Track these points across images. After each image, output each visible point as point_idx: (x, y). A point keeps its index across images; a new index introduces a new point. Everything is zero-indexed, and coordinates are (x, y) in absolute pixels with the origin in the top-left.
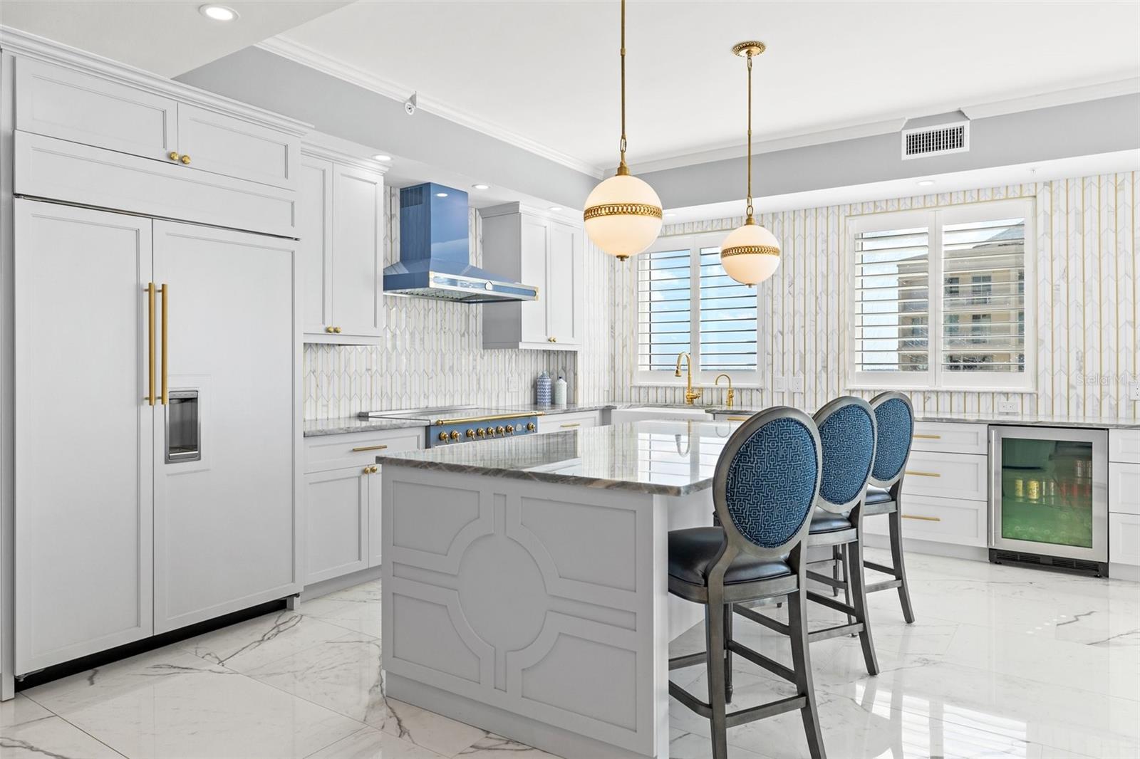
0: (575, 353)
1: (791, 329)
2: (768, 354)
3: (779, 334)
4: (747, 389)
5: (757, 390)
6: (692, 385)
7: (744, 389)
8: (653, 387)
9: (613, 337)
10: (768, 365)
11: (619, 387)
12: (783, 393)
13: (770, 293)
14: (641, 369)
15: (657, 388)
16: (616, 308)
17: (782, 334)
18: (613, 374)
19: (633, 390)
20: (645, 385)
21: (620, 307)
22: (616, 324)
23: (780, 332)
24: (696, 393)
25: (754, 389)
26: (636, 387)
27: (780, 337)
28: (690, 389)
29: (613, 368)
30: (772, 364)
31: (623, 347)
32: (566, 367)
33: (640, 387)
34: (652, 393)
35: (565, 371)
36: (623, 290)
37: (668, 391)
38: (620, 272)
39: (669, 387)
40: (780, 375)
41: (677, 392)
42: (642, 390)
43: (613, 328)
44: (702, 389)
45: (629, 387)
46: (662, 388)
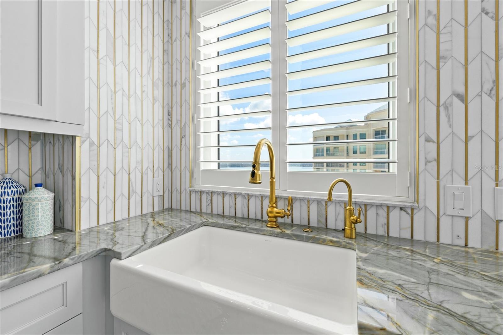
0: (74, 138)
1: (488, 86)
2: (428, 140)
3: (456, 101)
4: (379, 206)
5: (401, 209)
6: (277, 193)
7: (372, 205)
8: (218, 193)
9: (170, 126)
10: (427, 162)
11: (177, 190)
12: (467, 219)
13: (432, 21)
14: (203, 167)
15: (224, 194)
16: (173, 88)
17: (464, 98)
18: (170, 173)
19: (193, 195)
20: (207, 190)
21: (179, 86)
22: (174, 109)
23: (458, 96)
24: (281, 208)
25: (395, 207)
26: (196, 192)
27: (458, 105)
28: (274, 200)
29: (170, 164)
30: (438, 160)
31: (181, 139)
32: (63, 166)
33: (201, 192)
34: (217, 199)
35: (62, 172)
36: (181, 63)
37: (239, 200)
38: (178, 42)
39: (240, 194)
40: (462, 184)
41: (252, 201)
42: (204, 196)
43: (170, 114)
44: (291, 201)
45: (189, 192)
46: (230, 194)
